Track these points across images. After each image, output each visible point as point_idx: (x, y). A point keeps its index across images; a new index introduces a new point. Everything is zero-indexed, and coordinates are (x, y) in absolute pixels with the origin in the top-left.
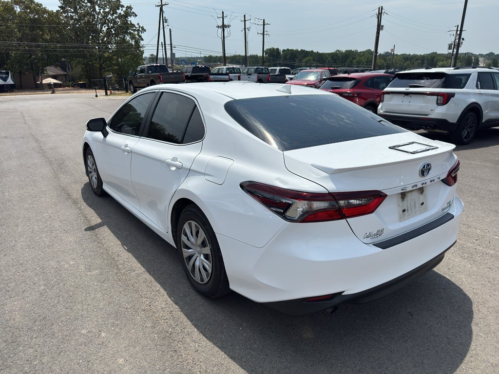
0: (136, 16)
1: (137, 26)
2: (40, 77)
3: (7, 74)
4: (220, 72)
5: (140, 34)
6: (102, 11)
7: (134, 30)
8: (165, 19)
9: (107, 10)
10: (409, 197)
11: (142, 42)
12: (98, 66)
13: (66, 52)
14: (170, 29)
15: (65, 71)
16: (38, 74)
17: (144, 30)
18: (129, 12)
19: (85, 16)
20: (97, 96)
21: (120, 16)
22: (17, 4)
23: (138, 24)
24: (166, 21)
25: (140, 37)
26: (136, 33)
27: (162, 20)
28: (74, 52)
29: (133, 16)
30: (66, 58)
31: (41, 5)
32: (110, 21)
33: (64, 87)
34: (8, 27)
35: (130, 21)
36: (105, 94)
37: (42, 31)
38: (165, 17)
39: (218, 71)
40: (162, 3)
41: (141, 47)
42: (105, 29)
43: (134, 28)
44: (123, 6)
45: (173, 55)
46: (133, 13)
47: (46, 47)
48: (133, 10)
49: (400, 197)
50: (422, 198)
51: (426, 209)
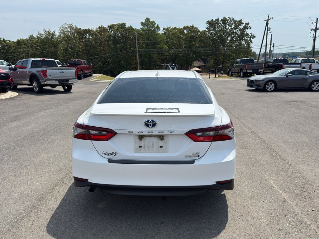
0: (251, 28)
1: (250, 35)
2: (190, 67)
3: (175, 66)
4: (297, 62)
5: (251, 39)
6: (230, 28)
7: (248, 37)
8: (269, 29)
9: (233, 27)
10: (147, 140)
11: (251, 44)
12: (222, 60)
13: (205, 53)
14: (272, 35)
15: (205, 63)
16: (189, 66)
17: (254, 37)
18: (247, 26)
19: (219, 31)
20: (209, 78)
21: (241, 30)
22: (186, 29)
23: (251, 33)
24: (270, 29)
25: (251, 41)
26: (249, 39)
27: (267, 29)
28: (210, 52)
29: (249, 29)
30: (205, 56)
31: (197, 28)
32: (234, 33)
33: (203, 72)
34: (179, 41)
35: (247, 32)
36: (214, 77)
37: (195, 42)
38: (269, 27)
39: (295, 61)
40: (268, 18)
41: (251, 48)
42: (229, 38)
43: (248, 36)
44: (243, 23)
45: (271, 51)
46: (249, 27)
47: (195, 51)
48: (249, 25)
49: (138, 137)
50: (161, 143)
51: (165, 151)
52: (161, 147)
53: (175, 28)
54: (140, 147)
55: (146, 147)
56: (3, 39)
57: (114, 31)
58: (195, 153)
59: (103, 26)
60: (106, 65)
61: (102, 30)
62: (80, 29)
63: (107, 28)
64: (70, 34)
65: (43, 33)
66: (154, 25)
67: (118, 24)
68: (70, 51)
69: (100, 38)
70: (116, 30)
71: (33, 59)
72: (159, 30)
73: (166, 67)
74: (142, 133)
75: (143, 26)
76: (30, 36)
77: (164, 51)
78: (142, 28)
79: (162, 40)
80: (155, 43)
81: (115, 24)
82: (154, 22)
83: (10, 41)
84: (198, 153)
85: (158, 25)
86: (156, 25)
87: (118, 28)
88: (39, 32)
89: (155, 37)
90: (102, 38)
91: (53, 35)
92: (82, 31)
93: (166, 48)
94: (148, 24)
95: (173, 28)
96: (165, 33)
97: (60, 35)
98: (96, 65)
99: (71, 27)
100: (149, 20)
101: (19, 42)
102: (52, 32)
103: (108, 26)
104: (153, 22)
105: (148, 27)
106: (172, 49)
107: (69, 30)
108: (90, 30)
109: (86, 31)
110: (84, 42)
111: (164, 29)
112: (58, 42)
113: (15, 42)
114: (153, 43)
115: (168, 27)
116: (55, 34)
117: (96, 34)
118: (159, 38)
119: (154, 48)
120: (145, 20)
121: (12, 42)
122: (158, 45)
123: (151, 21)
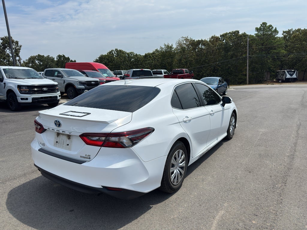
3: (294, 72)
10: (61, 137)
49: (56, 134)
50: (68, 142)
51: (70, 149)
52: (68, 145)
53: (299, 30)
54: (57, 142)
55: (60, 143)
56: (136, 54)
57: (226, 39)
58: (87, 155)
59: (216, 36)
60: (215, 72)
61: (215, 39)
62: (194, 40)
63: (220, 37)
64: (185, 46)
65: (163, 47)
66: (271, 29)
67: (231, 32)
68: (183, 61)
69: (212, 47)
70: (229, 38)
71: (134, 70)
72: (277, 34)
73: (282, 73)
74: (59, 131)
75: (258, 31)
76: (156, 50)
77: (282, 56)
78: (256, 34)
79: (279, 44)
80: (271, 48)
81: (228, 33)
82: (272, 26)
83: (140, 55)
84: (90, 156)
85: (276, 29)
86: (274, 28)
87: (231, 36)
88: (161, 47)
89: (272, 42)
90: (213, 47)
91: (171, 47)
92: (196, 42)
93: (283, 53)
94: (264, 29)
95: (295, 30)
96: (285, 37)
97: (177, 47)
98: (205, 73)
99: (187, 40)
100: (265, 25)
101: (146, 56)
102: (170, 45)
103: (221, 35)
104: (270, 26)
105: (263, 32)
106: (293, 53)
107: (185, 42)
108: (203, 40)
109: (199, 42)
110: (196, 52)
111: (284, 32)
112: (175, 54)
113: (143, 56)
114: (269, 48)
115: (289, 30)
116: (173, 47)
117: (208, 44)
118: (275, 43)
119: (269, 54)
120: (261, 25)
121: (142, 56)
122: (274, 50)
123: (268, 25)
